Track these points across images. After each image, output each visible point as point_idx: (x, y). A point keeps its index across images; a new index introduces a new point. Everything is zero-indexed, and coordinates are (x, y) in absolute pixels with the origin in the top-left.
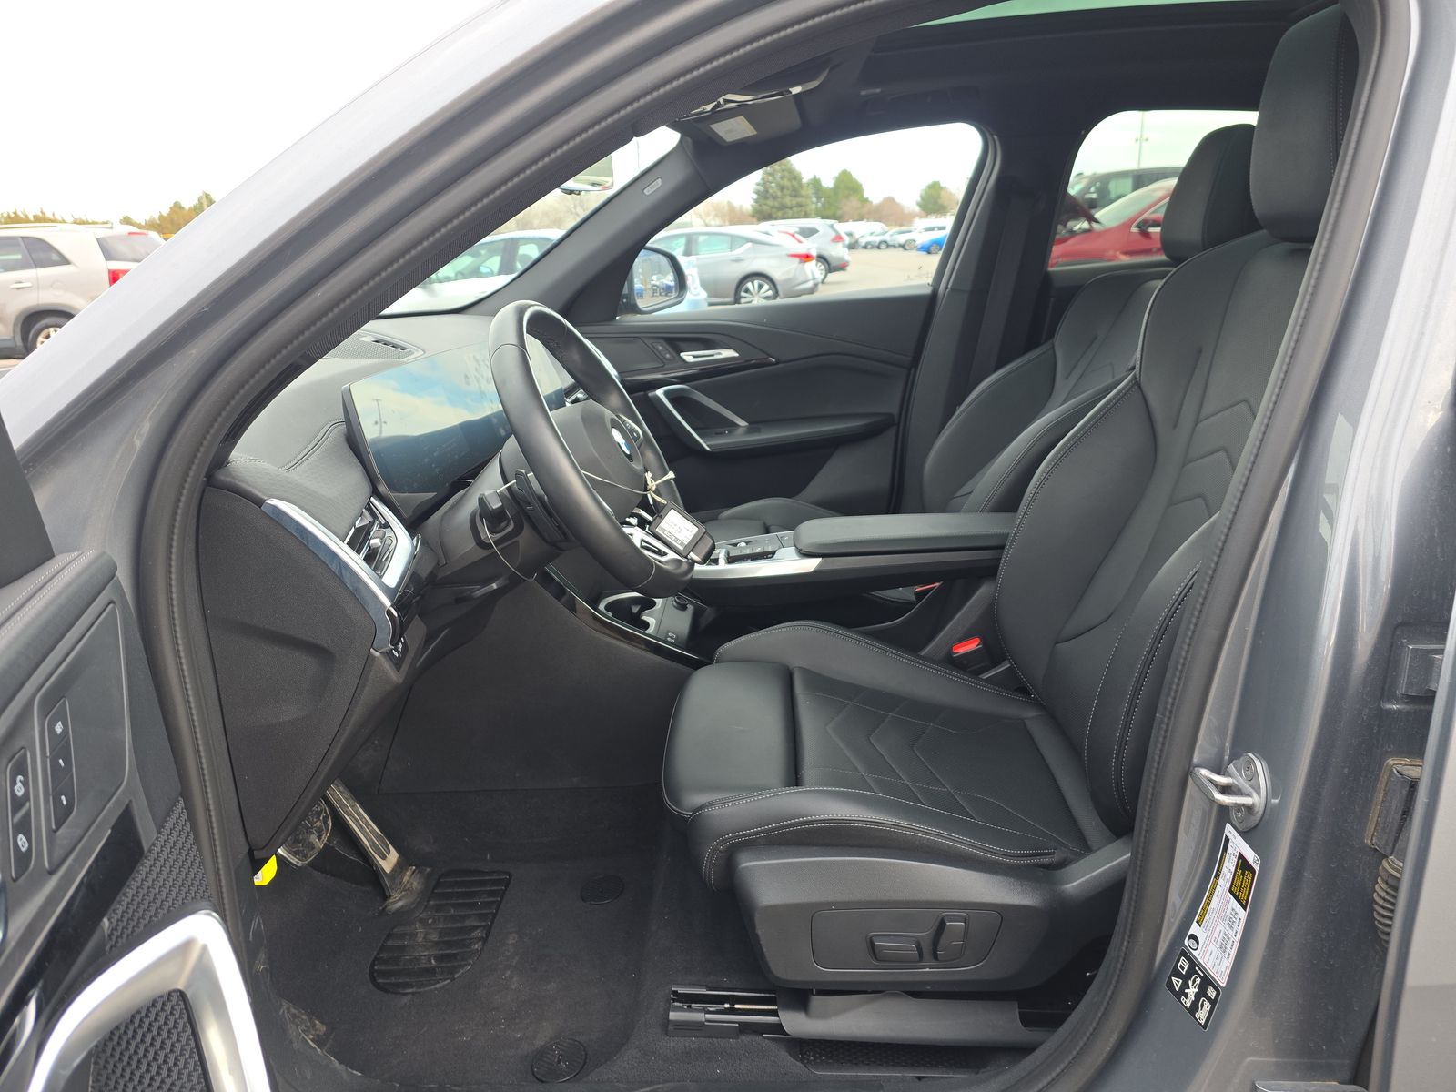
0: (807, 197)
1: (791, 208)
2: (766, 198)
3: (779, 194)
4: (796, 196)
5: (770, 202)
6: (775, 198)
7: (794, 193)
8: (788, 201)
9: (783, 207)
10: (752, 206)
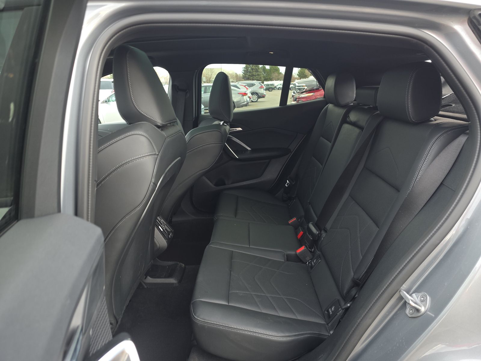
0: (261, 72)
1: (255, 76)
2: (247, 72)
3: (251, 71)
4: (257, 72)
5: (248, 74)
6: (250, 72)
7: (256, 71)
8: (254, 73)
9: (253, 75)
10: (243, 75)
